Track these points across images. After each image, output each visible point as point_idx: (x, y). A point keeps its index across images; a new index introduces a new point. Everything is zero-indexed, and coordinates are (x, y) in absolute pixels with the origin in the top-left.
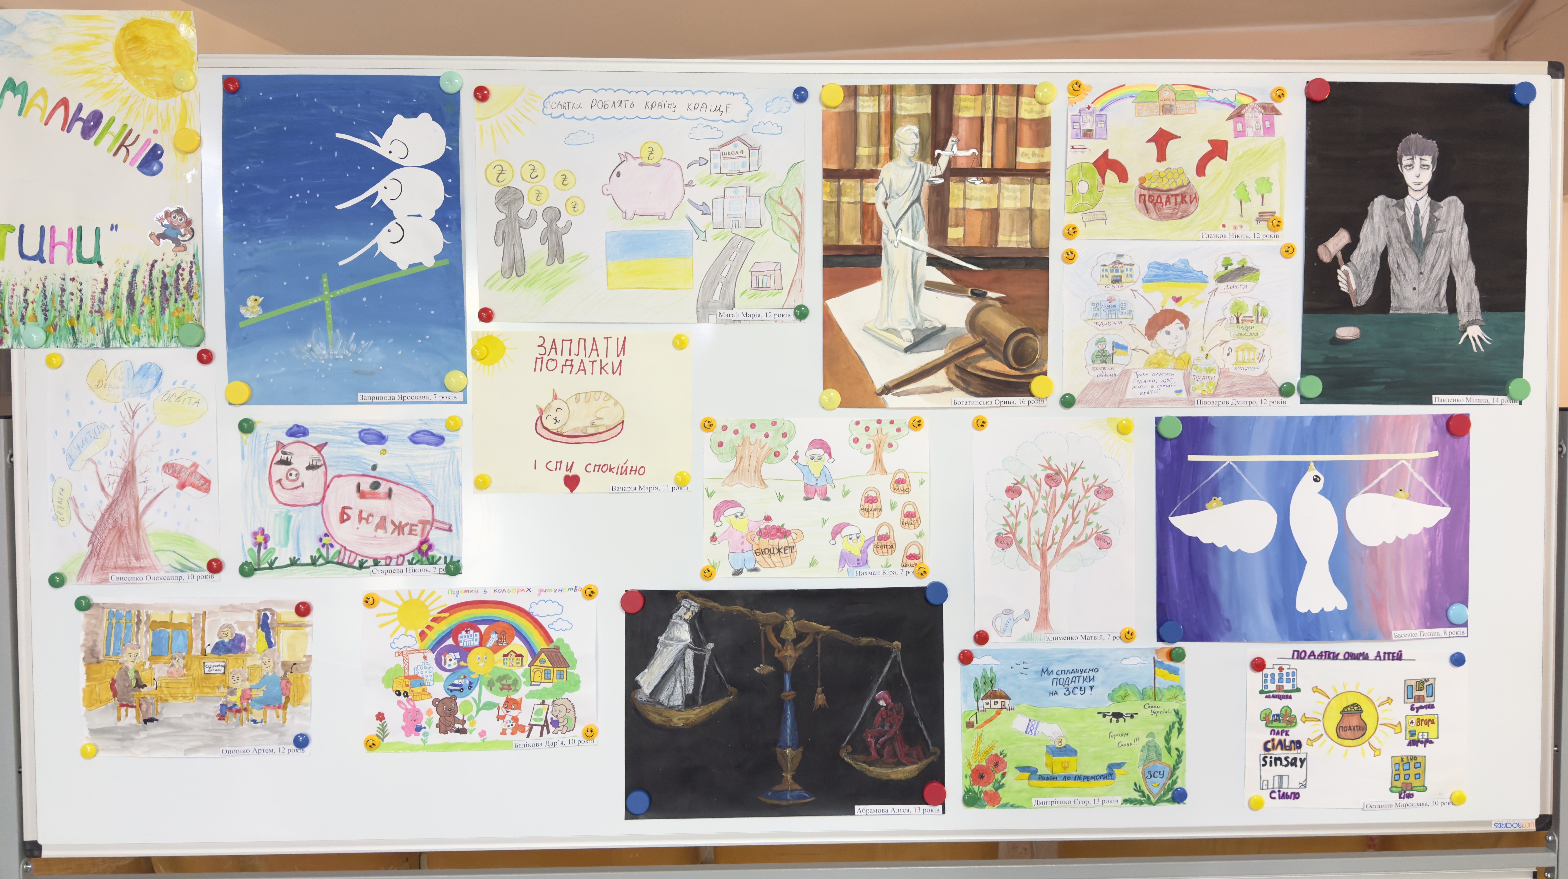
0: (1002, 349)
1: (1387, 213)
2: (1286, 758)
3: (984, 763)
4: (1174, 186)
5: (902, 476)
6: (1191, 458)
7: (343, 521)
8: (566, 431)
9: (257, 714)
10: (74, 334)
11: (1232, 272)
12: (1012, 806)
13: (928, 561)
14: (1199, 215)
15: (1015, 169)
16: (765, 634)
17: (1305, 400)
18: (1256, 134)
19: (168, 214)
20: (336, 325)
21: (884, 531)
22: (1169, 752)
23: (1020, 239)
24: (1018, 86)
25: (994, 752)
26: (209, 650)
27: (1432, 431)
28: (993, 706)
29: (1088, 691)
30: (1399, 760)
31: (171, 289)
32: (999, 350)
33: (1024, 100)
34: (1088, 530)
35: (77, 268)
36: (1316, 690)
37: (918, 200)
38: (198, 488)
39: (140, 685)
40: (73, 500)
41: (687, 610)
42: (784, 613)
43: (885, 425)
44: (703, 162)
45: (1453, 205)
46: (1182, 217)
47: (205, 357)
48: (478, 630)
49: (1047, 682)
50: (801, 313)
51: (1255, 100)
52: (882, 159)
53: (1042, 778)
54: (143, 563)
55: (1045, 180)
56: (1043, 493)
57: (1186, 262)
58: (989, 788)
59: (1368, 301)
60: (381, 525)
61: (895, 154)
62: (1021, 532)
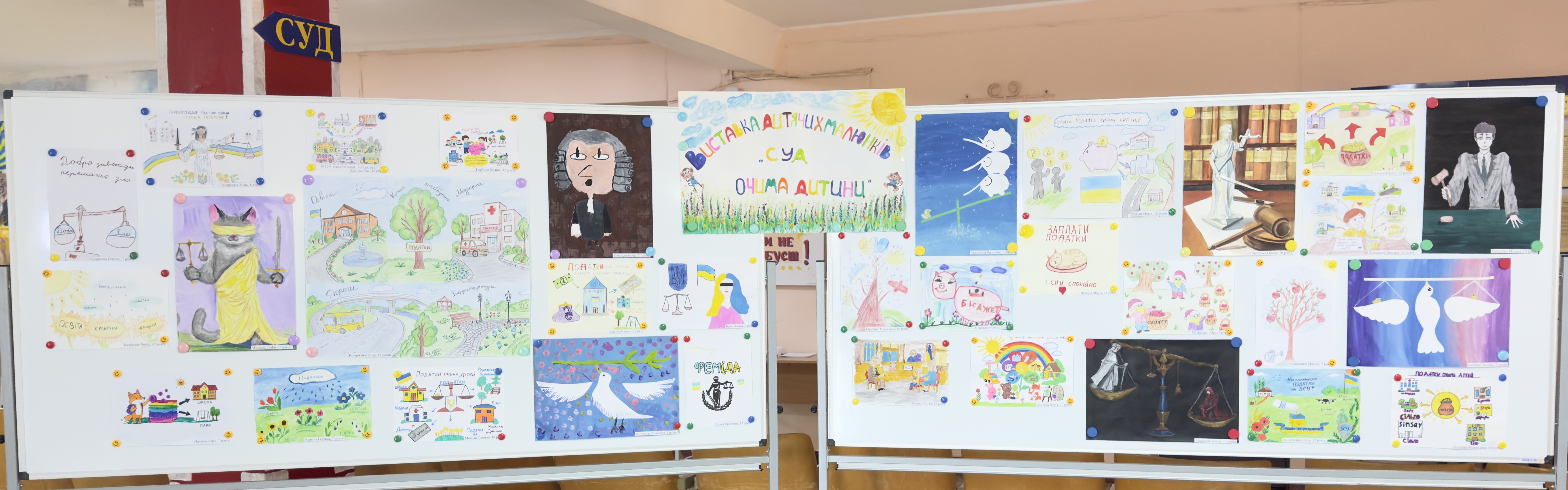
0: (1272, 228)
1: (1468, 162)
2: (1412, 423)
3: (1259, 421)
4: (1358, 150)
5: (1220, 288)
6: (1366, 279)
7: (963, 306)
8: (1060, 267)
9: (926, 388)
10: (853, 226)
11: (1387, 191)
12: (1272, 441)
13: (1232, 327)
14: (1370, 163)
15: (1279, 143)
16: (1152, 359)
17: (1424, 251)
18: (1401, 124)
19: (891, 175)
20: (961, 221)
21: (1211, 313)
22: (1352, 418)
23: (1281, 176)
24: (1281, 105)
25: (1263, 416)
26: (906, 360)
27: (1491, 266)
28: (1263, 395)
29: (1311, 389)
30: (1471, 426)
31: (893, 207)
32: (1269, 228)
33: (1283, 111)
34: (1313, 313)
35: (855, 199)
36: (1428, 391)
37: (1231, 159)
38: (902, 291)
39: (877, 374)
40: (852, 296)
41: (1116, 348)
42: (1161, 350)
43: (1213, 264)
44: (1127, 144)
45: (1503, 156)
46: (1362, 165)
47: (907, 236)
48: (1020, 354)
49: (1291, 384)
50: (1172, 212)
51: (1400, 108)
52: (1213, 140)
53: (1287, 429)
54: (879, 323)
55: (1294, 148)
56: (1291, 296)
57: (1364, 186)
58: (1261, 433)
59: (1457, 204)
60: (979, 308)
61: (1220, 138)
62: (1280, 314)
